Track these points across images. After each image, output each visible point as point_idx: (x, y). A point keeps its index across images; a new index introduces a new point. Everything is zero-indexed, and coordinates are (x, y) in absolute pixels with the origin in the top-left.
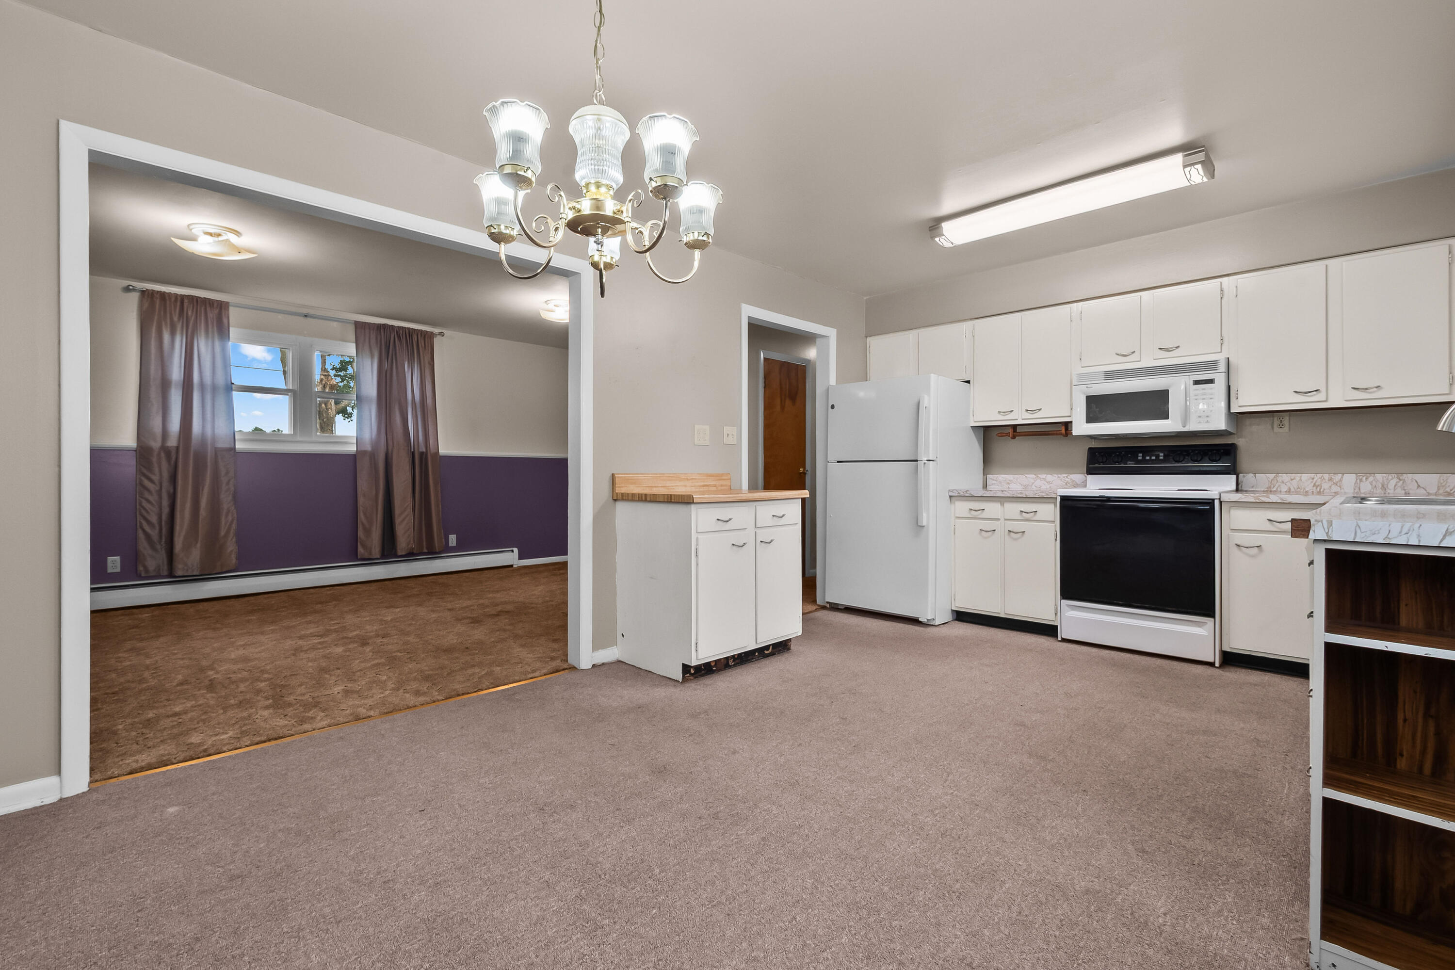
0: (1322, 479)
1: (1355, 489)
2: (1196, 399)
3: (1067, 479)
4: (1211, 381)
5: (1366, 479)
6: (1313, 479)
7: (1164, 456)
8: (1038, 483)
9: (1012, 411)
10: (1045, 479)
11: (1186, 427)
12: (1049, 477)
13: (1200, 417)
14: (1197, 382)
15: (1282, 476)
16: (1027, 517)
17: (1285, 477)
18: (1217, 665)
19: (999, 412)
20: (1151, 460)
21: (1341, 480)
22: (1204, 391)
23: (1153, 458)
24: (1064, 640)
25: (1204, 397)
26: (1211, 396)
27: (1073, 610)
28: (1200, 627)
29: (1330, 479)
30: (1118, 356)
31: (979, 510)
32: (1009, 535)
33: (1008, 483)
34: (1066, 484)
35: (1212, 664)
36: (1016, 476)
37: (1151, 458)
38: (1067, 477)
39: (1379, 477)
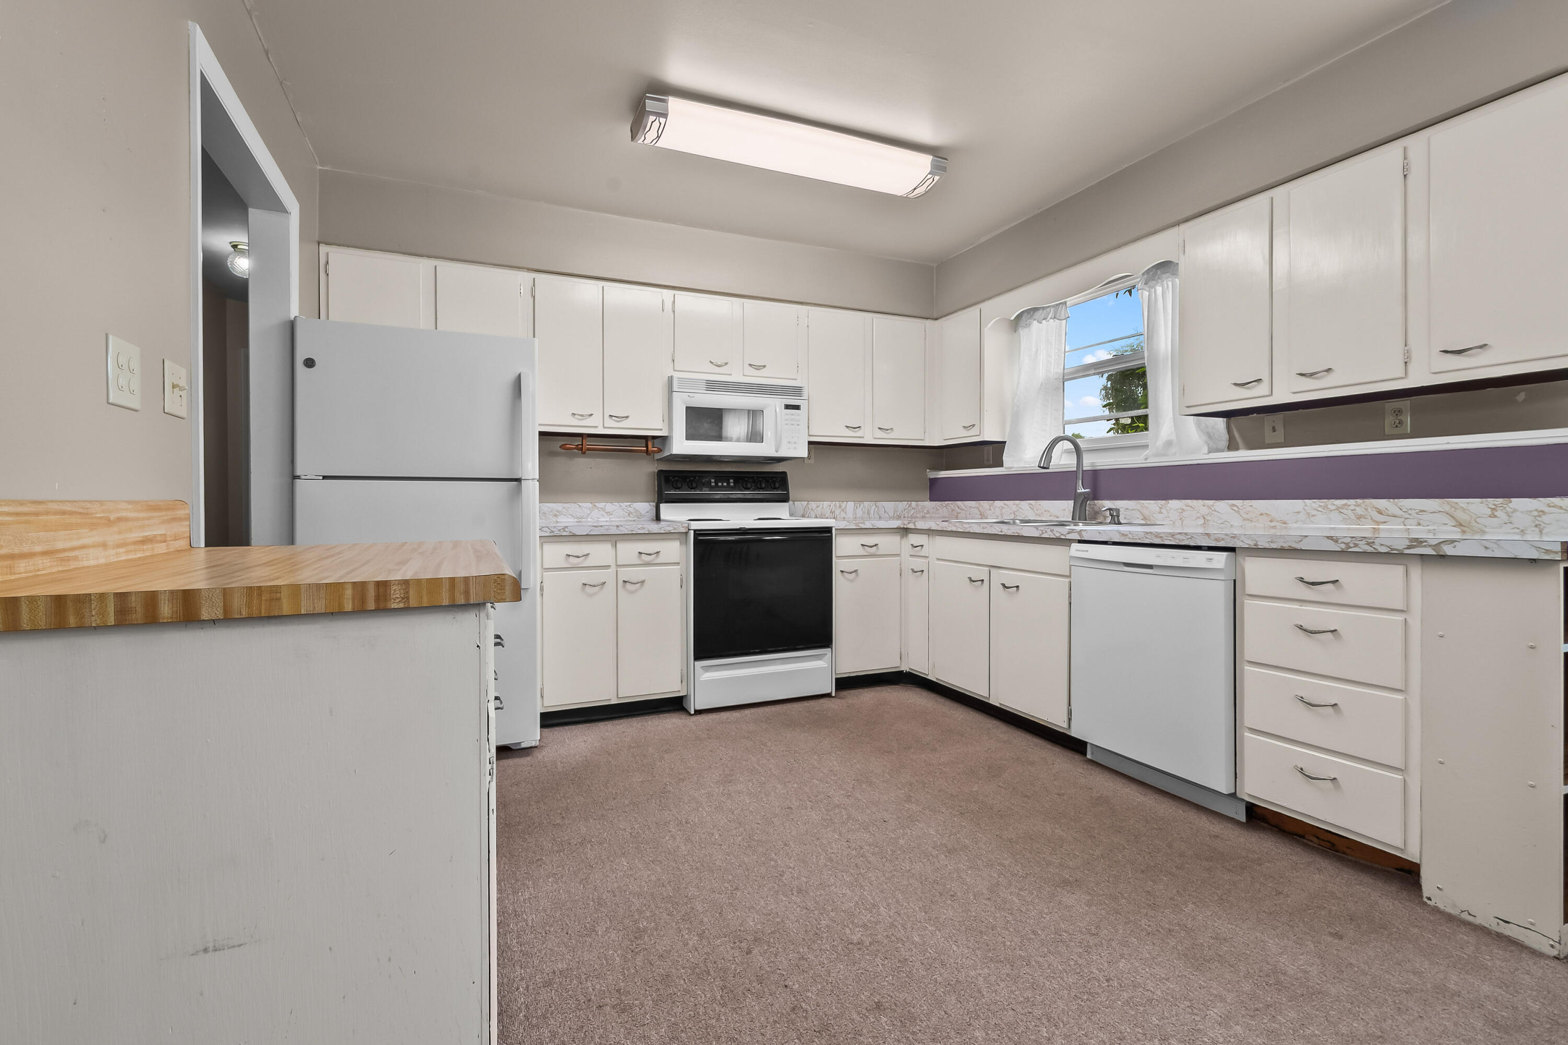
0: (835, 505)
1: (853, 515)
2: (787, 424)
3: (630, 509)
4: (797, 407)
5: (860, 506)
6: (830, 506)
7: (734, 483)
8: (596, 513)
9: (591, 415)
10: (603, 509)
11: (778, 453)
12: (609, 507)
13: (789, 442)
14: (788, 407)
15: (811, 504)
16: (648, 560)
17: (813, 505)
18: (833, 694)
19: (574, 414)
20: (722, 486)
21: (846, 507)
22: (793, 417)
23: (725, 484)
24: (698, 712)
25: (792, 422)
26: (798, 423)
27: (706, 671)
28: (820, 660)
29: (840, 507)
30: (711, 364)
31: (584, 556)
32: (624, 587)
33: (556, 515)
34: (629, 515)
35: (828, 695)
36: (568, 505)
37: (722, 484)
38: (630, 505)
39: (866, 504)
